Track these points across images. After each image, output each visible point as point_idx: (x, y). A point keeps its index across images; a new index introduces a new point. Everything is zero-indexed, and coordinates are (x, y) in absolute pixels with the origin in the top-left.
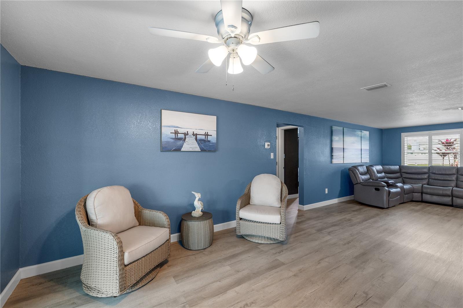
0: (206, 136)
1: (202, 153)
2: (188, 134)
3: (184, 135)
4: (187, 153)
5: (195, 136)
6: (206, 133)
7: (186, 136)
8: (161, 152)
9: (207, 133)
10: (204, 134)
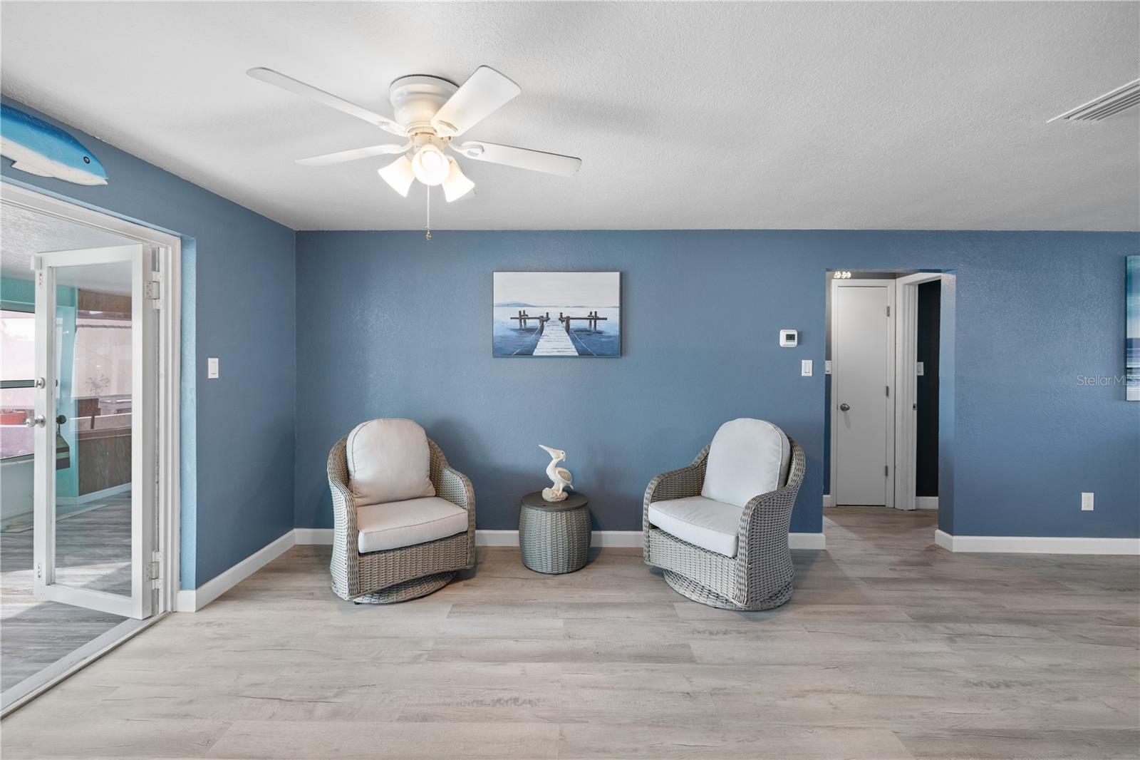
0: (593, 321)
1: (583, 360)
2: (548, 319)
3: (538, 320)
4: (549, 359)
5: (564, 323)
6: (591, 313)
7: (545, 323)
8: (495, 359)
9: (593, 314)
10: (586, 316)
